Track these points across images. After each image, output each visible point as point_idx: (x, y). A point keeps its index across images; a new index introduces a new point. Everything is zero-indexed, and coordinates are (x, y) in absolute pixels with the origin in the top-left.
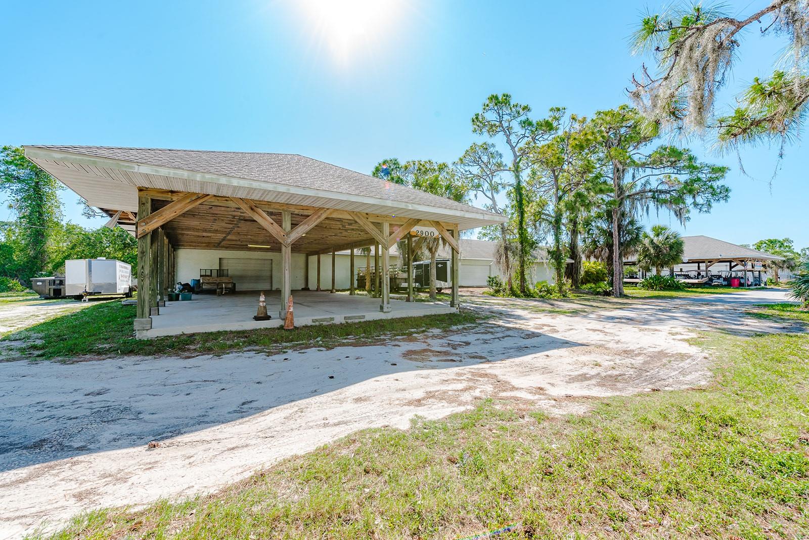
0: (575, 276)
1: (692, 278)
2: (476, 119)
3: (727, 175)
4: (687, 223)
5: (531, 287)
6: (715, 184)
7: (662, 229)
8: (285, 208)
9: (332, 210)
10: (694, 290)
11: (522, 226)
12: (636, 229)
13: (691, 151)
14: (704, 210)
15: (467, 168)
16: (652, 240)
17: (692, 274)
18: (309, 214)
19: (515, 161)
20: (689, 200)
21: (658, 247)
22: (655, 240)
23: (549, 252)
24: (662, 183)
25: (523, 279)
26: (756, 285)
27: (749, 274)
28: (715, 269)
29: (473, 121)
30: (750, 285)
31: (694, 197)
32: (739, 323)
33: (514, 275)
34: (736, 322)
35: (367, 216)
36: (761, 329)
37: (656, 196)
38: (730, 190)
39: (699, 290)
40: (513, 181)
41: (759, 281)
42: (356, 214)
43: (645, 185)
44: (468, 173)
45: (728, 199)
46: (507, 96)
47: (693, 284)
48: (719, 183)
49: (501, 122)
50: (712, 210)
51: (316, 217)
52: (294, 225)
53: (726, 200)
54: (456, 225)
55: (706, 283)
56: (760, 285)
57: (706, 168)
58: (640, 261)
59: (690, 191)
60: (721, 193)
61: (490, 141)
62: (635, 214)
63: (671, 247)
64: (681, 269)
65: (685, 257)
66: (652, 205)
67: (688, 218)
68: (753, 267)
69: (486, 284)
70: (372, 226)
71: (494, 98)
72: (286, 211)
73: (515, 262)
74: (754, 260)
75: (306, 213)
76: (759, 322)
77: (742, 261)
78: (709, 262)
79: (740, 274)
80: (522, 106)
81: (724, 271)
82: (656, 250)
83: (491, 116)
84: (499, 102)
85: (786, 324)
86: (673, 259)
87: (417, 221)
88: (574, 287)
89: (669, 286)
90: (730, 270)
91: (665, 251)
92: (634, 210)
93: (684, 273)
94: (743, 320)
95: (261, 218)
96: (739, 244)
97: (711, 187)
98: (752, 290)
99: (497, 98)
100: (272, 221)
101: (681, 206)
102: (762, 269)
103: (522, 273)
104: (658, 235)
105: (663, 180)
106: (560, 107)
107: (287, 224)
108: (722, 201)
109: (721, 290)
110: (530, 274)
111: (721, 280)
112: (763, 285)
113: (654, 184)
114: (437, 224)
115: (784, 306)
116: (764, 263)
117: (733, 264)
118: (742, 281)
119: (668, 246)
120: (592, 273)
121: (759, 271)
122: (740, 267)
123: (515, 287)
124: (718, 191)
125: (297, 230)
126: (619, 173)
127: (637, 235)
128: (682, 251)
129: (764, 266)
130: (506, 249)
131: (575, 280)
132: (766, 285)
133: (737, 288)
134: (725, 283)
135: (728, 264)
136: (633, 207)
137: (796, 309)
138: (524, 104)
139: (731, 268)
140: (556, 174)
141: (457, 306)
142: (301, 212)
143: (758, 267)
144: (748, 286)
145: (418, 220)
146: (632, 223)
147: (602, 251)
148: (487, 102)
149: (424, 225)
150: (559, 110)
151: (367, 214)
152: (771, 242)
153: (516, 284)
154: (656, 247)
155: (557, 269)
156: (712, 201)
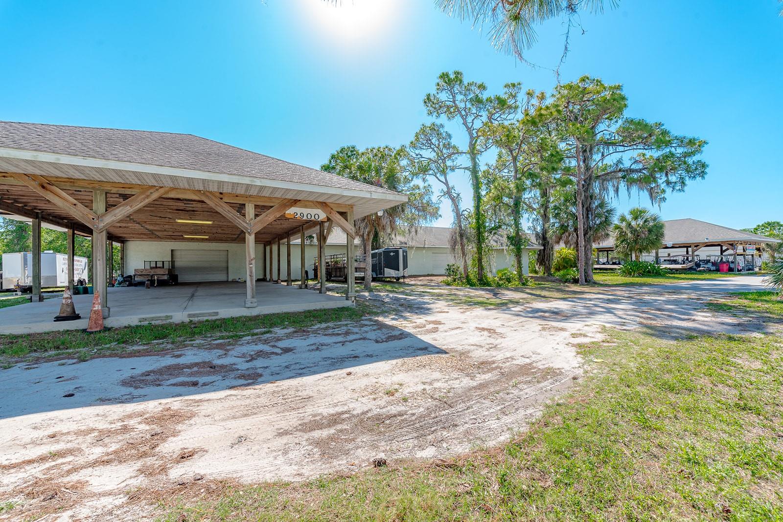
0: (547, 263)
1: (678, 263)
2: (428, 100)
3: (705, 149)
4: (663, 204)
5: (490, 276)
6: (690, 161)
7: (641, 212)
8: (96, 185)
9: (167, 189)
10: (676, 276)
11: (478, 211)
12: (607, 211)
13: (663, 125)
14: (678, 188)
15: (417, 152)
16: (630, 224)
17: (680, 259)
18: (133, 193)
19: (470, 143)
20: (661, 179)
21: (636, 230)
22: (633, 223)
23: (508, 237)
24: (636, 162)
25: (481, 268)
26: (749, 270)
27: (740, 259)
28: (703, 253)
29: (425, 102)
30: (741, 270)
31: (667, 175)
32: (686, 317)
33: (470, 262)
34: (683, 317)
35: (221, 196)
36: (708, 325)
37: (627, 175)
38: (707, 166)
39: (683, 276)
40: (469, 164)
41: (753, 266)
42: (204, 193)
43: (617, 165)
44: (419, 156)
45: (705, 176)
46: (457, 73)
47: (677, 270)
48: (696, 158)
49: (454, 102)
50: (685, 188)
51: (143, 196)
52: (109, 206)
53: (703, 177)
54: (352, 206)
55: (691, 269)
56: (753, 270)
57: (675, 141)
58: (617, 247)
59: (661, 169)
60: (696, 169)
61: (438, 122)
62: (606, 196)
63: (650, 231)
64: (669, 255)
65: (668, 240)
66: (623, 186)
67: (664, 199)
68: (744, 251)
69: (443, 272)
70: (228, 208)
71: (444, 76)
72: (98, 190)
73: (471, 248)
74: (746, 242)
75: (128, 192)
76: (713, 316)
77: (732, 245)
78: (695, 246)
79: (731, 259)
80: (477, 85)
81: (712, 256)
82: (634, 235)
83: (444, 96)
84: (450, 81)
85: (747, 319)
86: (653, 243)
87: (295, 202)
88: (546, 274)
89: (649, 272)
90: (722, 254)
91: (643, 235)
92: (605, 192)
93: (672, 258)
94: (696, 313)
95: (57, 198)
96: (738, 229)
97: (685, 163)
98: (742, 275)
99: (447, 75)
100: (75, 202)
101: (653, 185)
102: (755, 252)
103: (480, 260)
104: (636, 218)
105: (637, 159)
106: (516, 82)
107: (100, 205)
108: (698, 179)
109: (707, 276)
110: (489, 261)
111: (709, 265)
112: (757, 270)
113: (627, 164)
114: (323, 205)
115: (761, 294)
116: (758, 246)
117: (724, 248)
118: (732, 266)
119: (646, 229)
120: (570, 260)
121: (752, 255)
122: (730, 252)
123: (472, 276)
124: (694, 167)
125: (113, 213)
126: (585, 153)
127: (606, 218)
128: (662, 235)
129: (758, 250)
130: (461, 236)
131: (547, 267)
132: (760, 269)
133: (726, 273)
134: (713, 268)
135: (719, 248)
136: (604, 189)
137: (774, 298)
138: (479, 83)
139: (722, 252)
140: (515, 154)
141: (353, 299)
142: (122, 191)
143: (751, 250)
144: (738, 271)
145: (295, 200)
146: (602, 205)
147: (569, 236)
148: (438, 81)
149: (306, 207)
150: (514, 85)
151: (221, 193)
152: (769, 224)
153: (473, 272)
154: (634, 231)
155: (516, 256)
156: (687, 178)
